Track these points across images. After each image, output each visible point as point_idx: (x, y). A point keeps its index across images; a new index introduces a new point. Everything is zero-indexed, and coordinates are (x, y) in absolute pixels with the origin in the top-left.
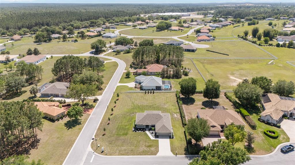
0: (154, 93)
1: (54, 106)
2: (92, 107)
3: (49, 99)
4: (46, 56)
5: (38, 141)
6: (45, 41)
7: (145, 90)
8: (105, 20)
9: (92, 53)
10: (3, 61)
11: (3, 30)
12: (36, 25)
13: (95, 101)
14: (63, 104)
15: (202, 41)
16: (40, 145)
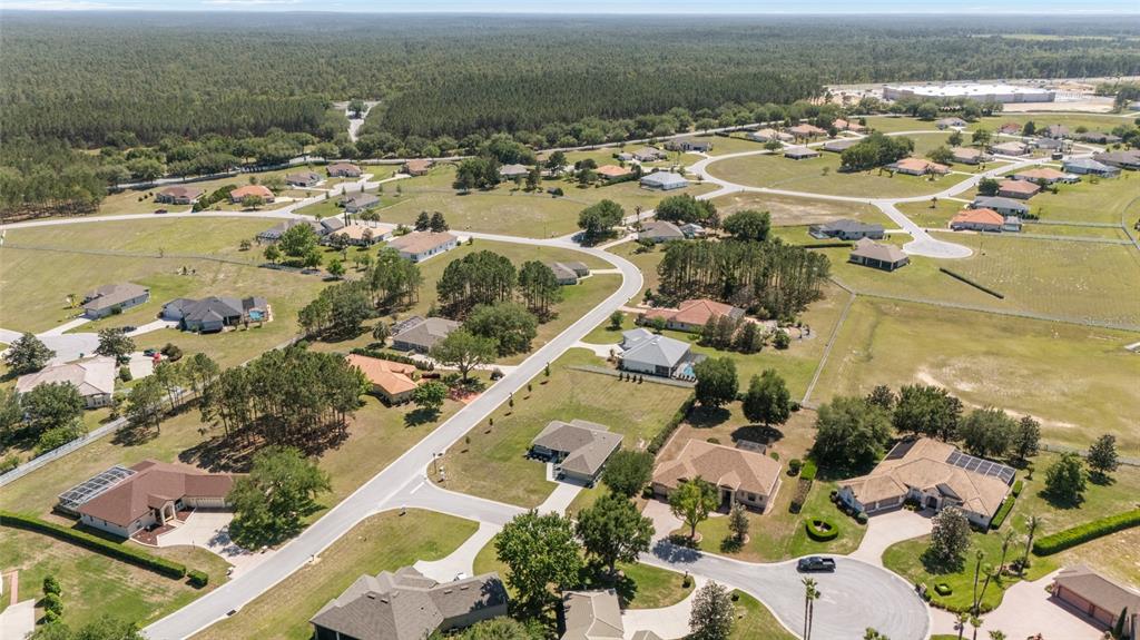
0: (641, 380)
1: (402, 372)
2: (481, 388)
3: (405, 355)
4: (456, 238)
5: (344, 436)
6: (482, 187)
7: (627, 370)
8: (687, 117)
9: (577, 239)
10: (357, 241)
11: (392, 138)
12: (481, 125)
13: (495, 376)
14: (427, 373)
15: (970, 229)
16: (345, 445)
